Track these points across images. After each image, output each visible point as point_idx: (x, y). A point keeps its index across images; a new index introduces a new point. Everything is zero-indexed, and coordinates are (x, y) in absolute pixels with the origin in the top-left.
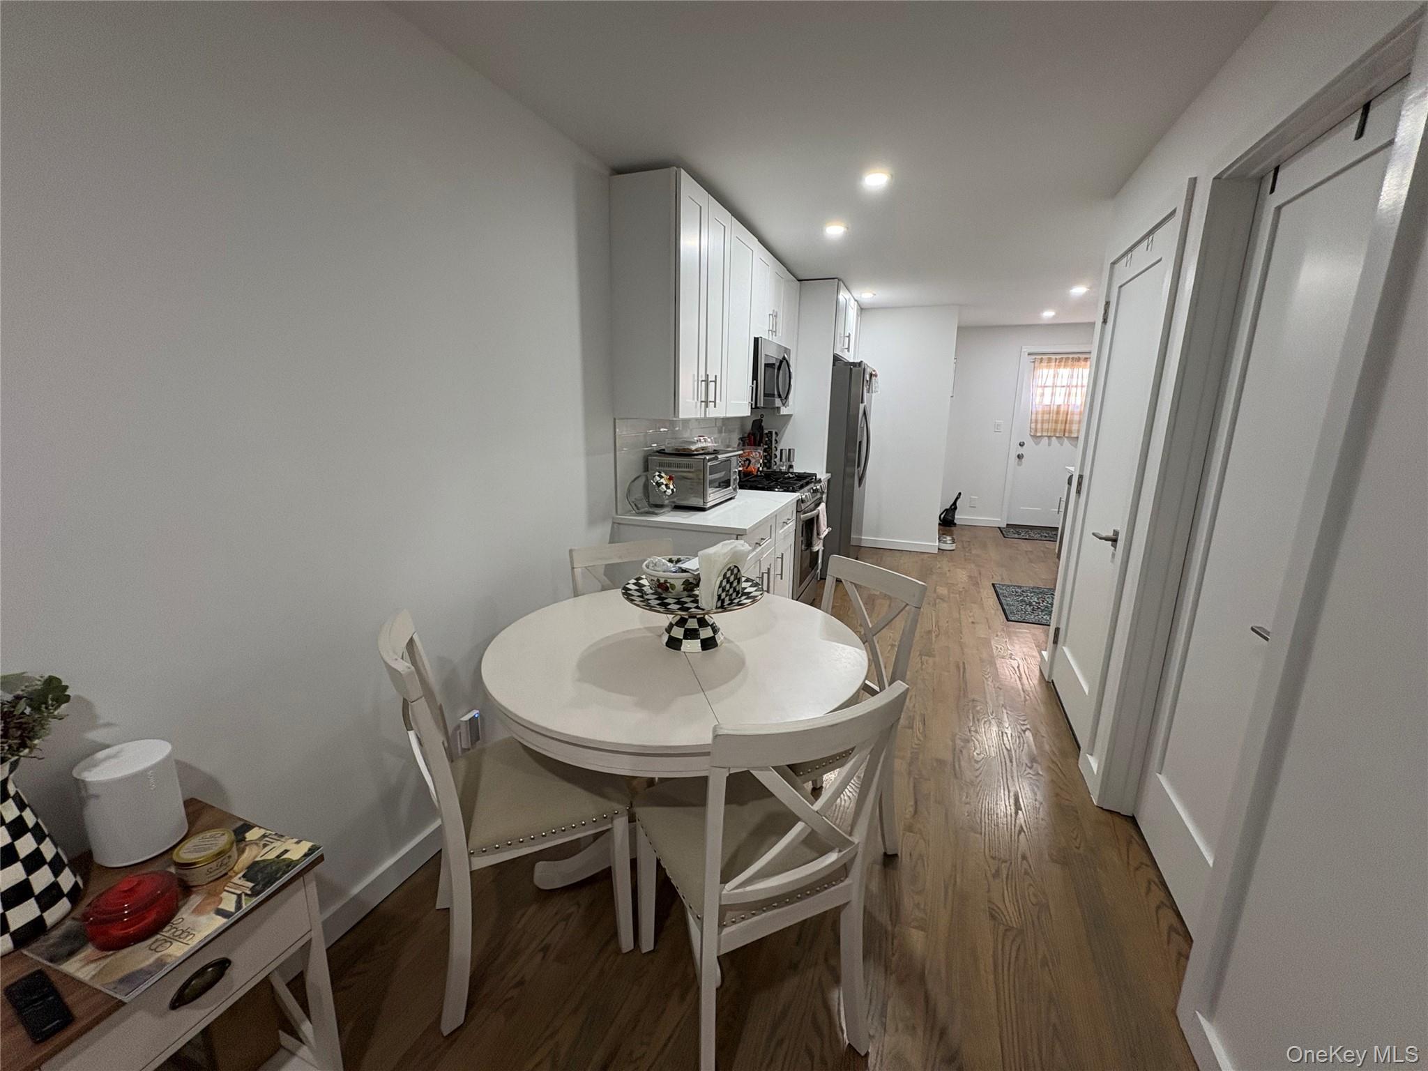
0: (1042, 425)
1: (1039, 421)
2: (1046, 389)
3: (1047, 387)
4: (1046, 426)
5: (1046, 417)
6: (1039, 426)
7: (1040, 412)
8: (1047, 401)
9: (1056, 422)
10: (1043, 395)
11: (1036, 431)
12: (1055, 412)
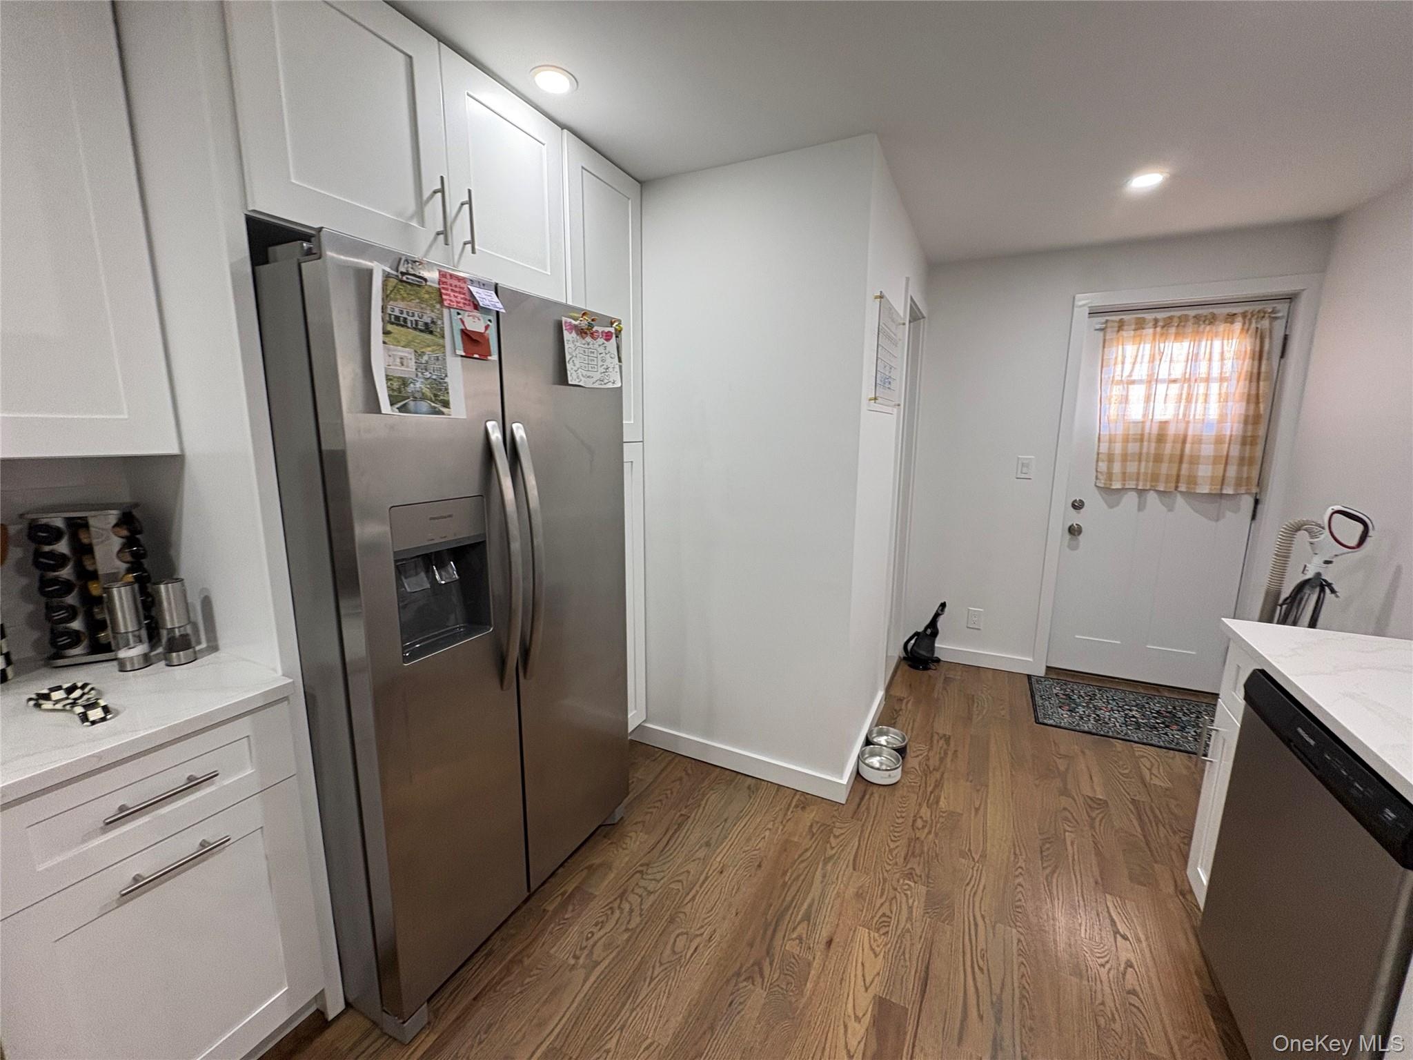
0: (1124, 466)
1: (1118, 458)
2: (1131, 387)
3: (1133, 382)
4: (1132, 467)
5: (1133, 448)
6: (1117, 468)
7: (1119, 438)
8: (1136, 412)
9: (1158, 459)
10: (1125, 400)
11: (1110, 476)
12: (1154, 438)
